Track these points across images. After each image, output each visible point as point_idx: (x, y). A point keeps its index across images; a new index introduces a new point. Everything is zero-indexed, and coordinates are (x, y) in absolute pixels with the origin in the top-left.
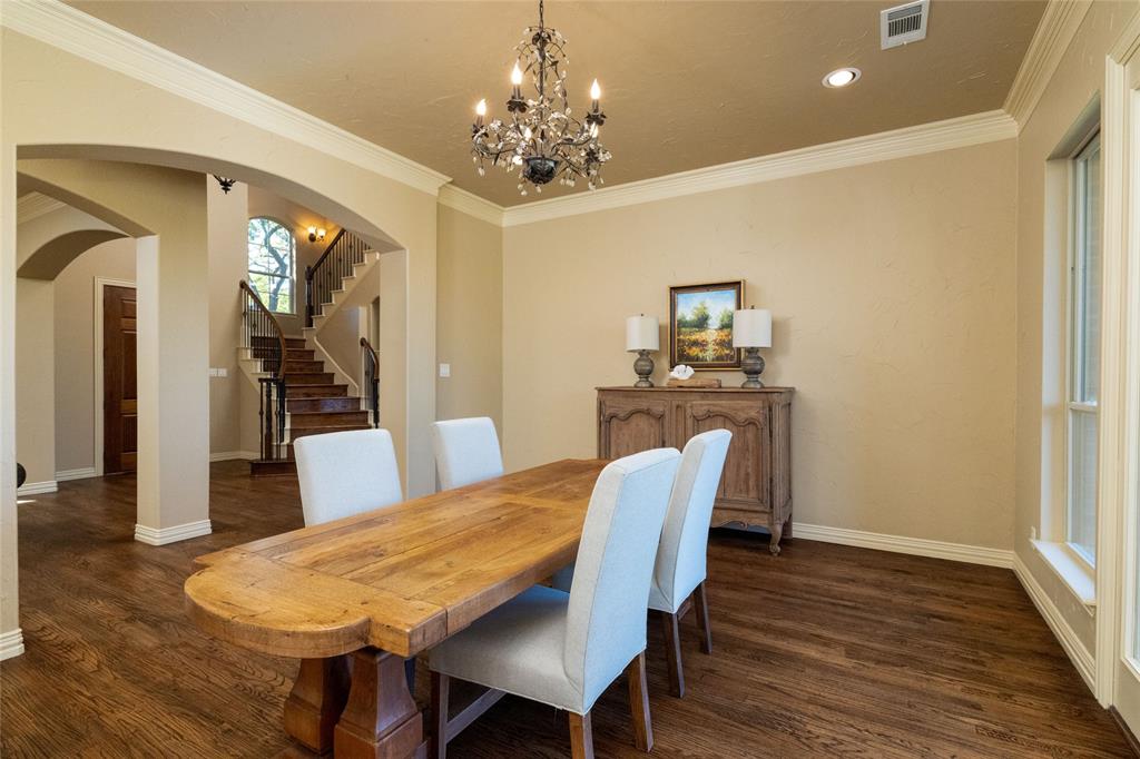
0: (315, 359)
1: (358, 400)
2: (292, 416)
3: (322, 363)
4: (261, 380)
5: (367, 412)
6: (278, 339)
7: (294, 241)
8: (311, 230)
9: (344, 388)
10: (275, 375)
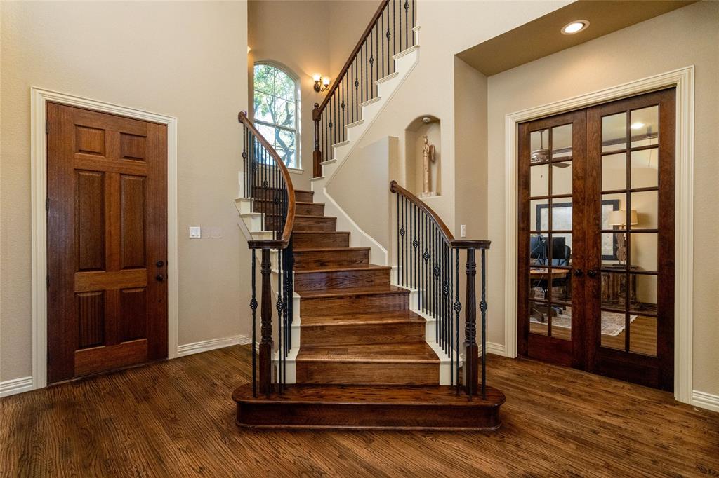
0: (325, 215)
1: (387, 271)
2: (302, 300)
3: (334, 219)
4: (253, 245)
5: (408, 293)
6: (284, 191)
7: (299, 92)
8: (316, 77)
9: (365, 252)
10: (279, 235)
